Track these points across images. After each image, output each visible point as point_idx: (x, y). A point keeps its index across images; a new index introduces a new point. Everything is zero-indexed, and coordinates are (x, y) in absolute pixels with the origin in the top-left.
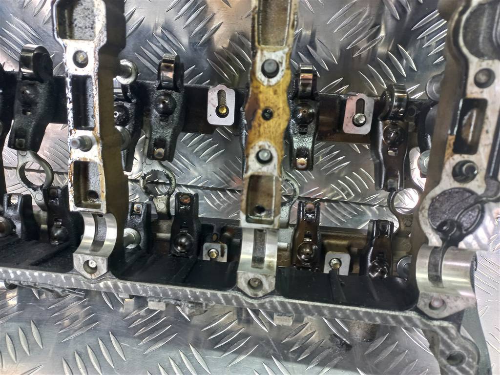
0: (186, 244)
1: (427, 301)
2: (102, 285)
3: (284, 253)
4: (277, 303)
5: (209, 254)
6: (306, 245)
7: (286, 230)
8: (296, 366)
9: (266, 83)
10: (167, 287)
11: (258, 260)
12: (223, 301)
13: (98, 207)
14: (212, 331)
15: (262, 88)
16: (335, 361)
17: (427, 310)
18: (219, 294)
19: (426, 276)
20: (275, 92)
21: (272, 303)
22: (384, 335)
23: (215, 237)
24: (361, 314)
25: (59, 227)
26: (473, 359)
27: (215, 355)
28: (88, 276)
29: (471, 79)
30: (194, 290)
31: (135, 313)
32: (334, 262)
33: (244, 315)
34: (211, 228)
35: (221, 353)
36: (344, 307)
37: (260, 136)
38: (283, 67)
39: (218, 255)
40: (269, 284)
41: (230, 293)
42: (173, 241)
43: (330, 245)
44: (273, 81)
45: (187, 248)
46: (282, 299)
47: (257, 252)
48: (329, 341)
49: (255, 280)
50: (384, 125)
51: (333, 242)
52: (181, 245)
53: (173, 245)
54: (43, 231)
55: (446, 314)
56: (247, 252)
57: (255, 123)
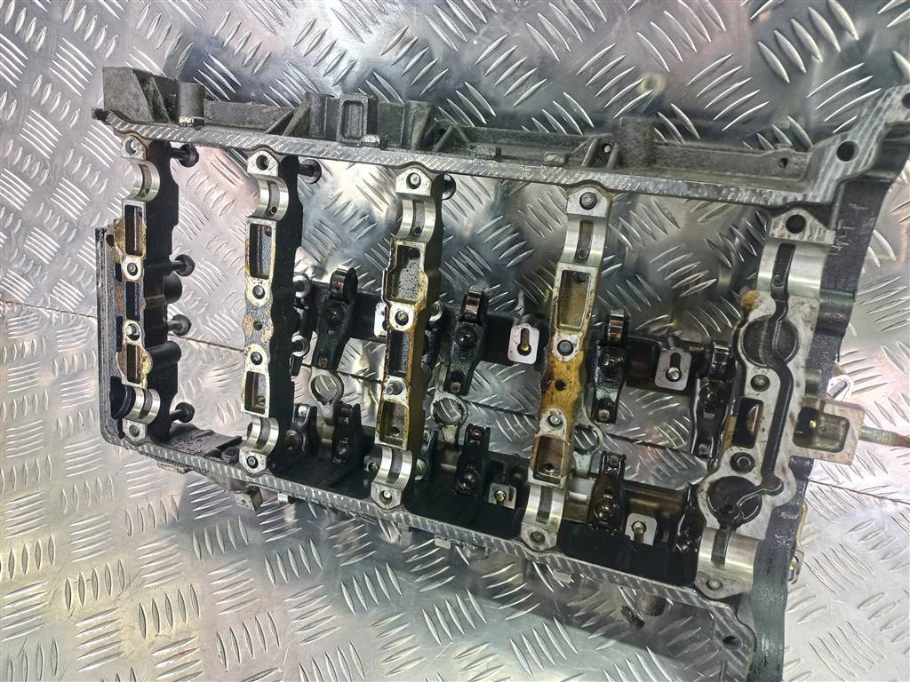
0: (473, 481)
1: (704, 580)
2: (394, 515)
3: (582, 506)
4: (557, 560)
5: (496, 495)
6: (606, 501)
7: (586, 480)
8: (578, 632)
9: (560, 359)
10: (454, 527)
11: (543, 514)
12: (506, 549)
13: (400, 443)
14: (493, 580)
15: (557, 363)
16: (623, 635)
17: (704, 589)
18: (503, 541)
19: (710, 556)
20: (568, 368)
21: (552, 558)
22: (687, 617)
23: (504, 478)
24: (638, 582)
25: (344, 446)
26: (749, 645)
27: (493, 606)
28: (383, 505)
29: (748, 382)
30: (479, 534)
31: (412, 548)
32: (638, 525)
33: (529, 570)
34: (500, 466)
35: (500, 604)
36: (623, 573)
37: (552, 402)
38: (577, 348)
39: (505, 498)
40: (551, 539)
41: (513, 543)
42: (459, 475)
43: (636, 504)
44: (568, 358)
45: (473, 486)
46: (563, 556)
47: (543, 507)
48: (620, 614)
49: (538, 533)
50: (702, 384)
51: (641, 502)
52: (467, 482)
53: (458, 482)
54: (325, 446)
55: (722, 595)
56: (533, 506)
57: (549, 392)
